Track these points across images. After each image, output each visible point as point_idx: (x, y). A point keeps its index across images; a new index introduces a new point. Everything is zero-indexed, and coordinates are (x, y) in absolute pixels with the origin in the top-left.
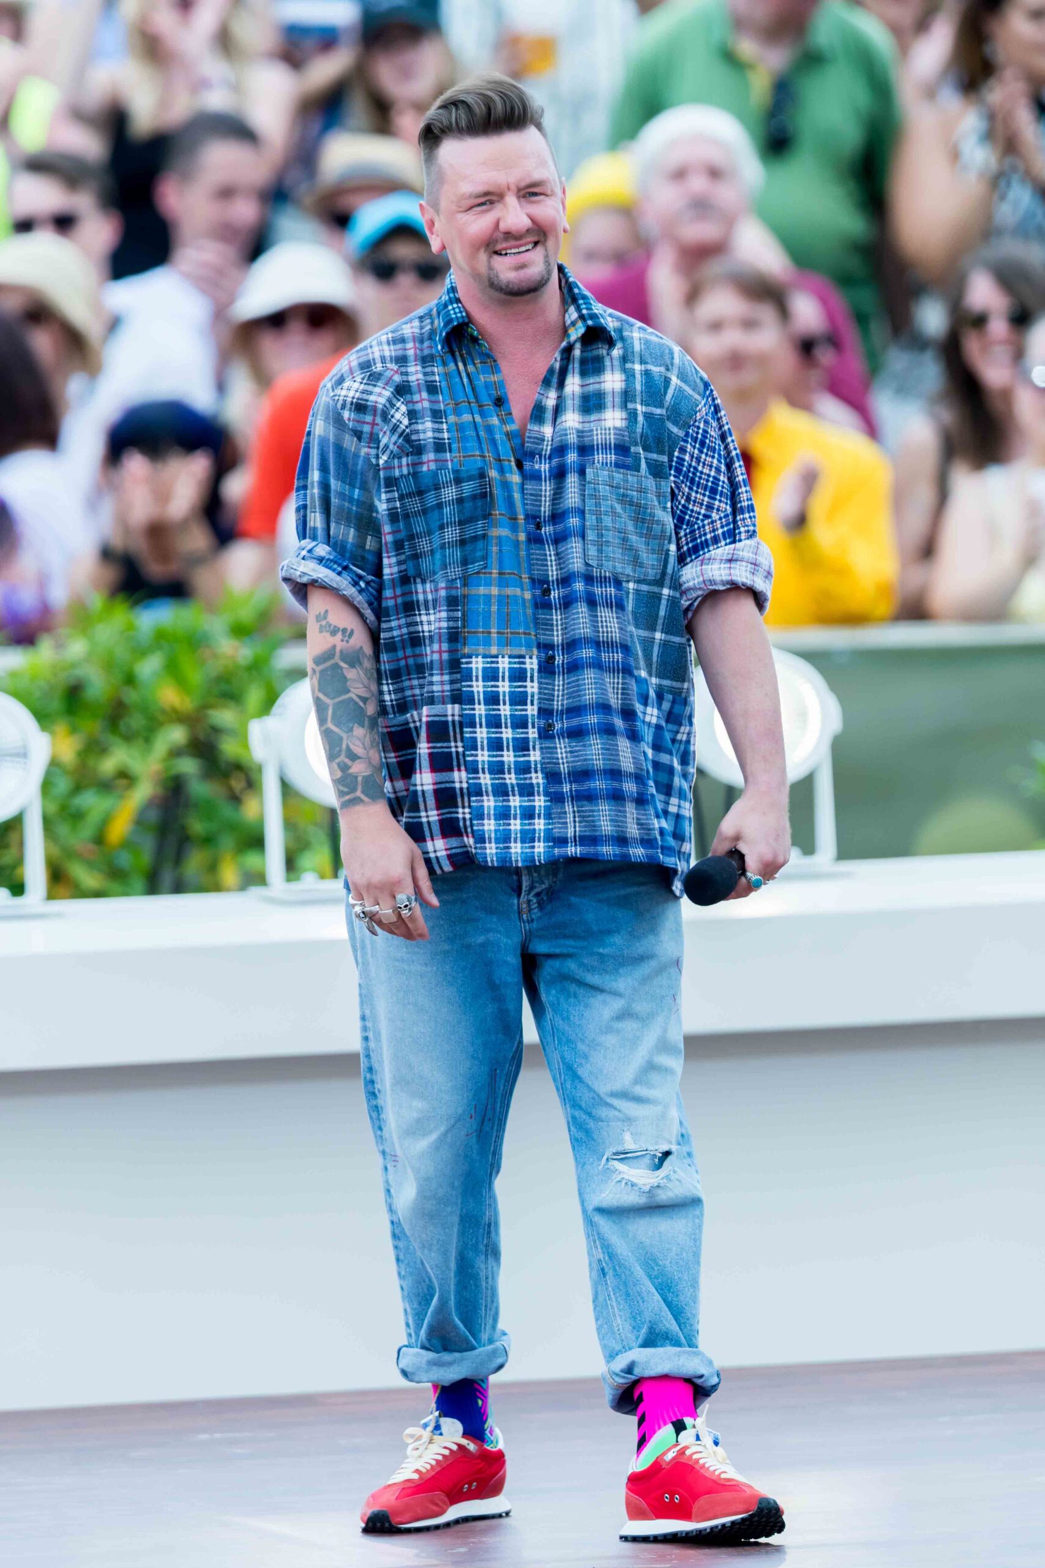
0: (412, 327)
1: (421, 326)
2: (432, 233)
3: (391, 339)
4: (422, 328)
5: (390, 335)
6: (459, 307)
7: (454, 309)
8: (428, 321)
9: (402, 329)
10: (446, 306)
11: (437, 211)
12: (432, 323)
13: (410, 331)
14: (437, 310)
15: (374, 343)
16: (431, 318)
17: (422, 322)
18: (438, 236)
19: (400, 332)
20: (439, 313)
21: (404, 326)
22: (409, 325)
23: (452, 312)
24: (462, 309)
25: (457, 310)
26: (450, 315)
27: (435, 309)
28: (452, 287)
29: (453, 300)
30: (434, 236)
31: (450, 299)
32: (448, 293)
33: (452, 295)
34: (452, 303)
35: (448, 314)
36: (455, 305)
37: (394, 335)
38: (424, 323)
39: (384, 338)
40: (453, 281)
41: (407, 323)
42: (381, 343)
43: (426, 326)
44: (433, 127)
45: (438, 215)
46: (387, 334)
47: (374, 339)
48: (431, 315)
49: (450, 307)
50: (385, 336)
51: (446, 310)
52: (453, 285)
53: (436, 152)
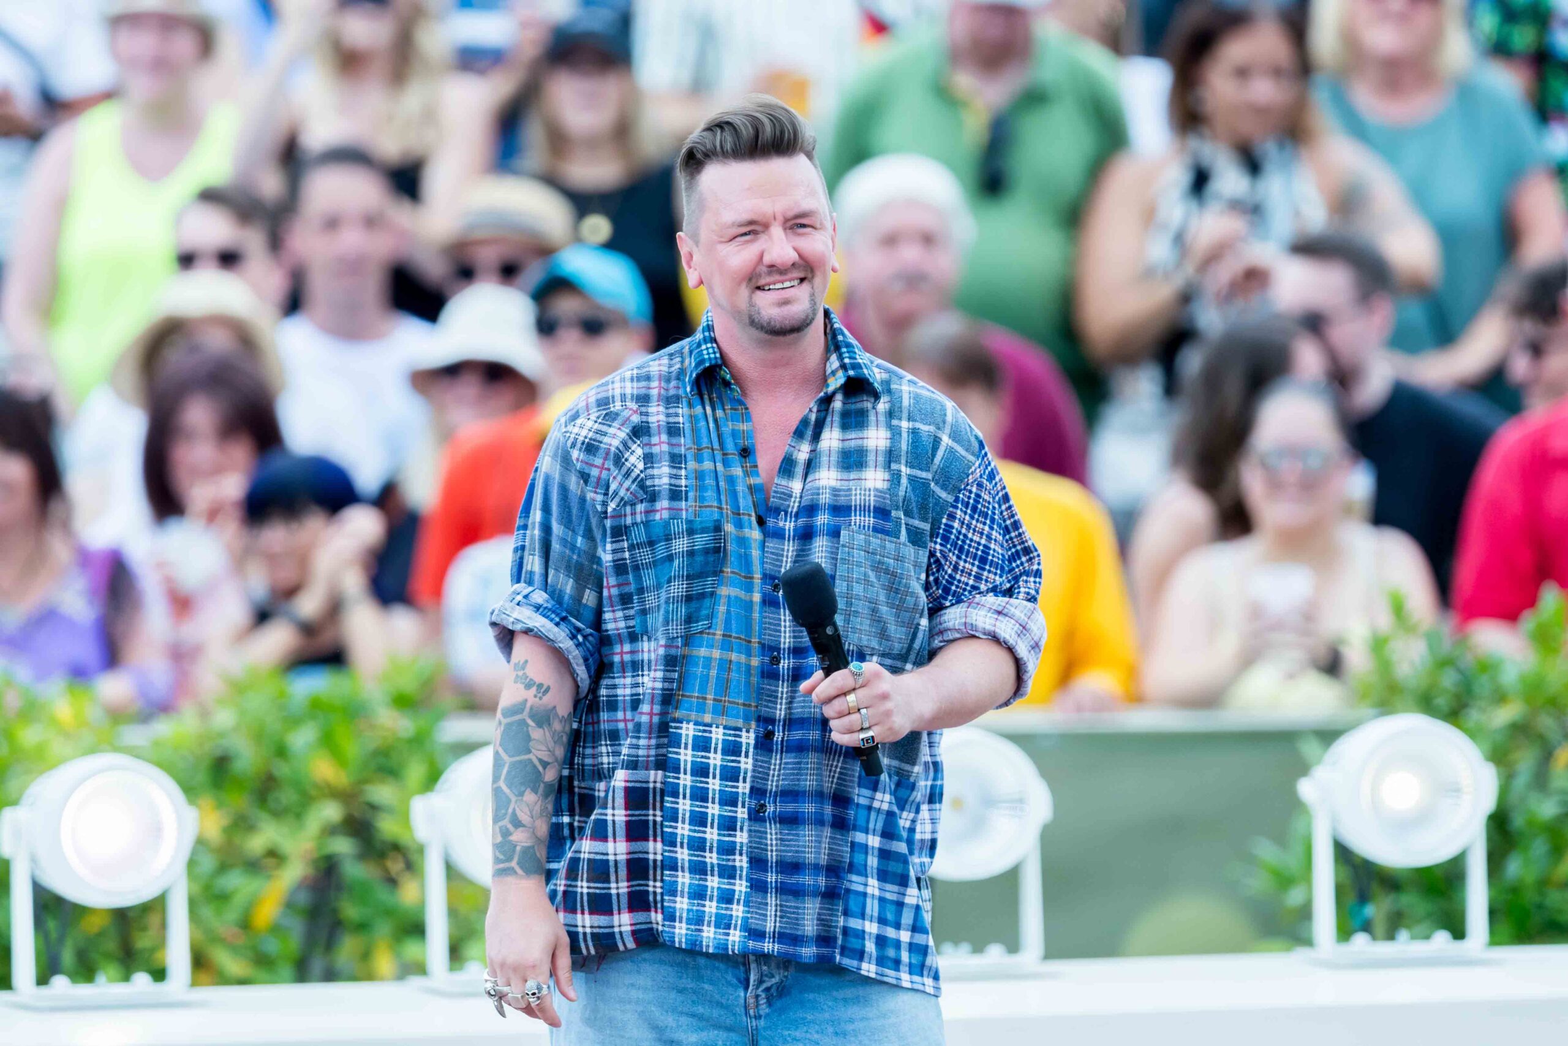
0: (660, 365)
1: (670, 364)
2: (690, 267)
3: (635, 375)
4: (670, 366)
5: (635, 372)
6: (713, 347)
7: (707, 349)
8: (679, 359)
9: (649, 366)
10: (699, 345)
11: (697, 243)
12: (682, 362)
13: (657, 368)
14: (689, 349)
15: (618, 378)
16: (682, 357)
17: (672, 359)
18: (696, 270)
19: (647, 369)
20: (691, 352)
21: (651, 363)
22: (657, 362)
23: (705, 352)
24: (716, 350)
25: (711, 351)
26: (703, 354)
27: (687, 347)
28: (708, 325)
29: (708, 339)
30: (691, 270)
31: (705, 338)
32: (703, 331)
33: (707, 334)
34: (706, 343)
35: (700, 353)
36: (709, 345)
37: (639, 372)
38: (674, 361)
39: (628, 374)
40: (710, 319)
41: (655, 360)
42: (624, 378)
43: (675, 364)
44: (695, 151)
45: (697, 246)
46: (633, 370)
47: (618, 375)
48: (682, 353)
49: (704, 347)
50: (630, 372)
51: (699, 350)
52: (710, 323)
53: (698, 177)
